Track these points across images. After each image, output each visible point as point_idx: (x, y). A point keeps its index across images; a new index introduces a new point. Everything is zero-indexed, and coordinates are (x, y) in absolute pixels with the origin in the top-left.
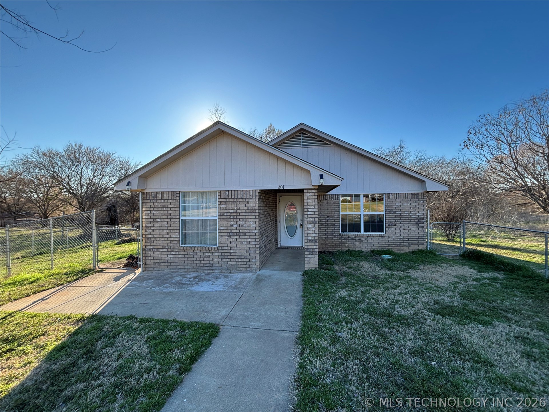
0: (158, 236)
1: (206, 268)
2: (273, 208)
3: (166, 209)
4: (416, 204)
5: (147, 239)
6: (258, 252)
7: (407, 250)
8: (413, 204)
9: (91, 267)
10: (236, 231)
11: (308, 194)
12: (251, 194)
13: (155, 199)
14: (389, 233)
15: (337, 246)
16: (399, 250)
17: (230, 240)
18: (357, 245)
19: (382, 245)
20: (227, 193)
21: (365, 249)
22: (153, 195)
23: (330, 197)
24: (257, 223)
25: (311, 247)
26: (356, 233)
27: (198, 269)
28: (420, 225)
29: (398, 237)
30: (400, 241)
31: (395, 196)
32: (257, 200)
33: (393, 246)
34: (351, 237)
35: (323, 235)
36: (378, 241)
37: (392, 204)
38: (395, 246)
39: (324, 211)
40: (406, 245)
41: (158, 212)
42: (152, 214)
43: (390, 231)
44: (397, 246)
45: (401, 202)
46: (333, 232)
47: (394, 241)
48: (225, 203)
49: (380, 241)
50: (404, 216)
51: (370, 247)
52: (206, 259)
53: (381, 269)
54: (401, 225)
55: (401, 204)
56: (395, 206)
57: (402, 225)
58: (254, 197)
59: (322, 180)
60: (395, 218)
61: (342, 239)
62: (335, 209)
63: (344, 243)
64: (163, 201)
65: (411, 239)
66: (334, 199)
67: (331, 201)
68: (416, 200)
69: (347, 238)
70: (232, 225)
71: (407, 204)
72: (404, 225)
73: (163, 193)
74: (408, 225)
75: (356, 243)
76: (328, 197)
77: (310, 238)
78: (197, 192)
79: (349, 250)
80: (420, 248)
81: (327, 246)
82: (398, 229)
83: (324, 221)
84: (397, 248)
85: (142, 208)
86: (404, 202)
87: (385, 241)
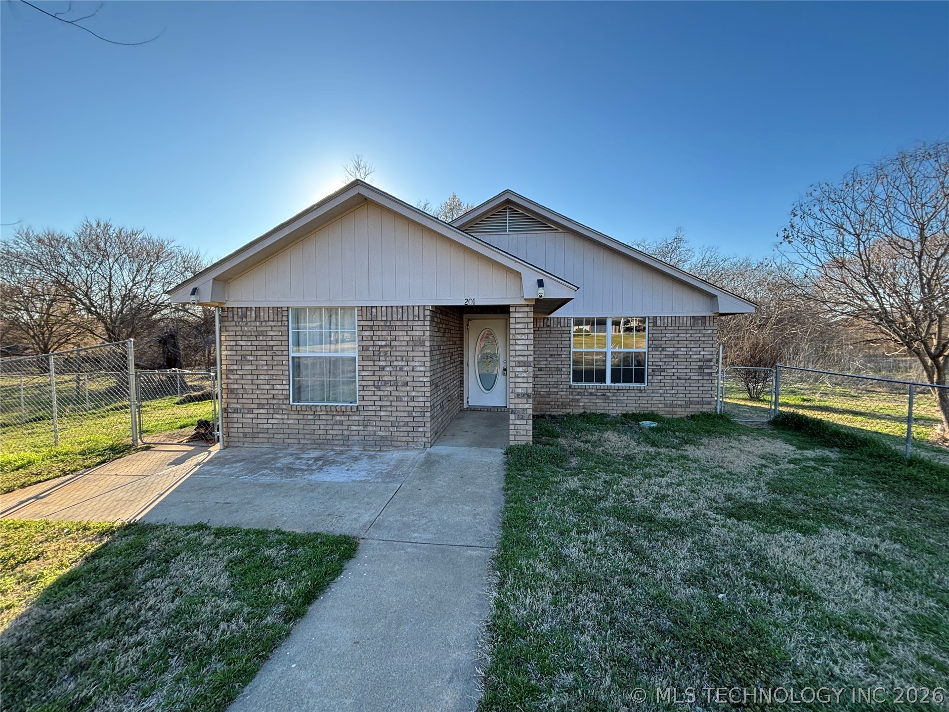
0: (251, 386)
1: (336, 442)
2: (456, 339)
3: (264, 338)
4: (700, 335)
5: (231, 391)
6: (428, 414)
7: (684, 413)
8: (695, 335)
9: (129, 441)
10: (391, 378)
11: (517, 315)
12: (416, 313)
13: (244, 319)
14: (654, 384)
15: (565, 405)
16: (669, 413)
17: (379, 393)
18: (598, 404)
19: (641, 405)
20: (374, 310)
21: (613, 412)
22: (240, 313)
23: (556, 322)
24: (428, 364)
25: (520, 406)
26: (598, 384)
27: (323, 444)
28: (706, 371)
29: (668, 392)
30: (672, 399)
31: (666, 320)
32: (427, 323)
33: (660, 406)
34: (589, 391)
35: (542, 388)
36: (635, 398)
37: (660, 335)
38: (663, 406)
39: (544, 346)
40: (680, 405)
41: (249, 344)
42: (239, 348)
43: (656, 381)
44: (666, 406)
45: (676, 331)
46: (560, 383)
47: (663, 398)
48: (371, 328)
49: (638, 398)
50: (679, 356)
51: (621, 408)
52: (336, 427)
53: (639, 443)
54: (673, 370)
55: (676, 335)
56: (665, 339)
57: (676, 371)
58: (422, 318)
59: (541, 290)
60: (665, 360)
61: (574, 394)
62: (563, 342)
63: (578, 401)
64: (258, 324)
65: (690, 395)
66: (562, 325)
67: (557, 329)
68: (701, 328)
69: (583, 392)
70: (382, 368)
71: (685, 335)
72: (679, 371)
73: (258, 309)
74: (686, 371)
75: (597, 401)
76: (552, 321)
77: (520, 391)
78: (320, 308)
79: (585, 412)
80: (704, 410)
81: (548, 406)
82: (669, 378)
83: (545, 363)
84: (667, 409)
85: (220, 336)
86: (681, 332)
87: (647, 398)
